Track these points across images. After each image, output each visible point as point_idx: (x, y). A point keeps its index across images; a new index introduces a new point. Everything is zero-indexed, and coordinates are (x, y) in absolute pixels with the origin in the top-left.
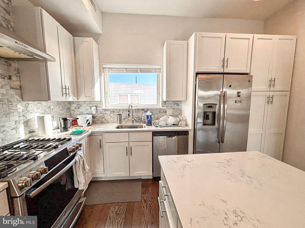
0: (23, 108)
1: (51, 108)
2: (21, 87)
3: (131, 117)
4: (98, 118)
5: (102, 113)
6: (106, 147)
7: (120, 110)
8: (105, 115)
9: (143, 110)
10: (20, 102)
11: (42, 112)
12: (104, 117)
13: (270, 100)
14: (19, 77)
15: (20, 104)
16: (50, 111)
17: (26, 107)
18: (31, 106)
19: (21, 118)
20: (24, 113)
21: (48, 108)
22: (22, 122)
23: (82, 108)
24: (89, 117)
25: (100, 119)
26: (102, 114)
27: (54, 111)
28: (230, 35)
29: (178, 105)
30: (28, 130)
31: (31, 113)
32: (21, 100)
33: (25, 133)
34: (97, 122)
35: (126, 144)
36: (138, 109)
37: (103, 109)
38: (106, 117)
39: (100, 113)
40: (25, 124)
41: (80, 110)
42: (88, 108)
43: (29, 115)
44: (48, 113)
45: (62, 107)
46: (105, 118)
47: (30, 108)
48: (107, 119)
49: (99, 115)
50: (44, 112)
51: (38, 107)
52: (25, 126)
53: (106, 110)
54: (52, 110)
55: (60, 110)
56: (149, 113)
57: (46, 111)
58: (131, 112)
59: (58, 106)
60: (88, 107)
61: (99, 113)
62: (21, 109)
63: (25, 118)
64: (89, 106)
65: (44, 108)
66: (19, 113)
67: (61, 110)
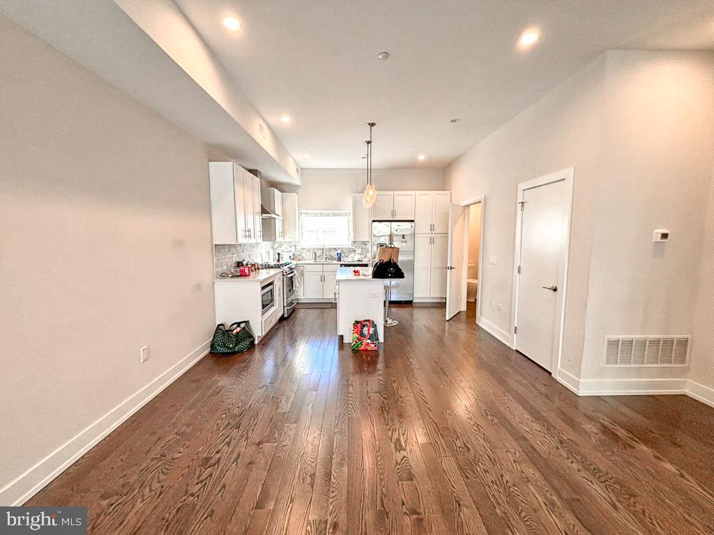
3: (324, 255)
4: (296, 255)
5: (300, 251)
6: (306, 275)
7: (314, 249)
8: (302, 253)
9: (335, 249)
13: (432, 241)
23: (283, 246)
24: (291, 254)
26: (300, 253)
28: (396, 193)
29: (366, 244)
35: (321, 273)
36: (331, 249)
37: (300, 249)
41: (281, 248)
42: (288, 247)
48: (304, 257)
49: (297, 253)
53: (303, 249)
56: (339, 251)
58: (324, 250)
61: (297, 251)
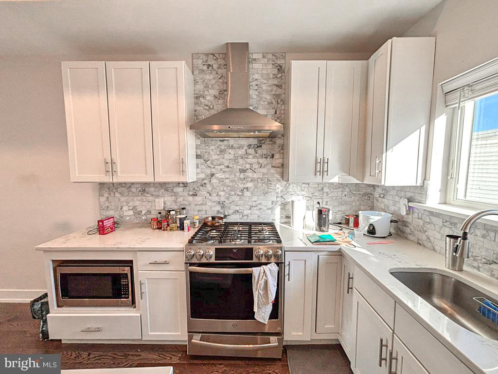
0: (281, 188)
1: (324, 190)
2: (283, 165)
4: (412, 228)
5: (421, 219)
8: (428, 226)
10: (279, 181)
11: (308, 195)
12: (426, 231)
14: (283, 153)
15: (279, 183)
16: (322, 195)
17: (287, 187)
18: (293, 186)
19: (279, 199)
20: (282, 194)
21: (319, 191)
22: (279, 203)
23: (388, 197)
25: (416, 232)
26: (421, 222)
27: (329, 195)
30: (285, 214)
31: (291, 194)
32: (281, 179)
33: (281, 217)
34: (410, 237)
37: (425, 210)
38: (430, 233)
39: (419, 218)
40: (282, 206)
41: (385, 201)
42: (398, 199)
43: (288, 197)
44: (319, 197)
45: (350, 191)
46: (426, 233)
47: (290, 189)
48: (432, 239)
49: (415, 221)
50: (310, 195)
51: (303, 189)
52: (282, 209)
53: (432, 214)
54: (325, 194)
55: (343, 195)
57: (315, 194)
59: (341, 190)
60: (397, 197)
61: (415, 215)
62: (280, 189)
63: (283, 200)
64: (399, 196)
65: (312, 190)
66: (277, 193)
67: (345, 195)
